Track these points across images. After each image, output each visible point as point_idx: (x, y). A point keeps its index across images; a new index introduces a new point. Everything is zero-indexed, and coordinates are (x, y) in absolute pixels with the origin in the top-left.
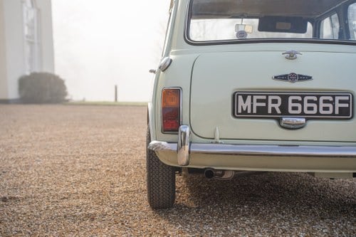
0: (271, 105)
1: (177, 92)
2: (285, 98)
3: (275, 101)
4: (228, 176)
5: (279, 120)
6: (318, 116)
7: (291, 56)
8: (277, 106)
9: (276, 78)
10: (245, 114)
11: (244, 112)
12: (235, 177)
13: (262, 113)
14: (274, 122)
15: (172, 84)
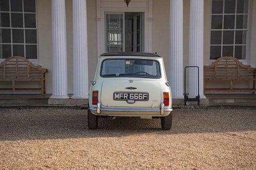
0: (125, 96)
1: (97, 92)
2: (129, 94)
3: (126, 95)
4: (114, 118)
5: (127, 101)
6: (138, 100)
7: (131, 81)
8: (126, 97)
9: (127, 88)
10: (117, 99)
11: (117, 98)
12: (116, 119)
13: (122, 99)
14: (125, 102)
15: (95, 90)
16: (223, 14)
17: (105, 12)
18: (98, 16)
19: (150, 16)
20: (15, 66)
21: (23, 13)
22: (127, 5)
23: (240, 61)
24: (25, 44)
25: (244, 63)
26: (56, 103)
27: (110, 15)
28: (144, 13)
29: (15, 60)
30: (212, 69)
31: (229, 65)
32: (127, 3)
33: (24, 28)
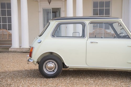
16: (99, 8)
17: (43, 8)
18: (39, 10)
19: (64, 10)
20: (2, 34)
21: (6, 9)
22: (50, 4)
23: (106, 30)
24: (7, 24)
25: (108, 31)
26: (13, 50)
27: (45, 9)
28: (61, 8)
29: (2, 31)
30: (93, 34)
31: (101, 32)
32: (50, 3)
33: (7, 16)
